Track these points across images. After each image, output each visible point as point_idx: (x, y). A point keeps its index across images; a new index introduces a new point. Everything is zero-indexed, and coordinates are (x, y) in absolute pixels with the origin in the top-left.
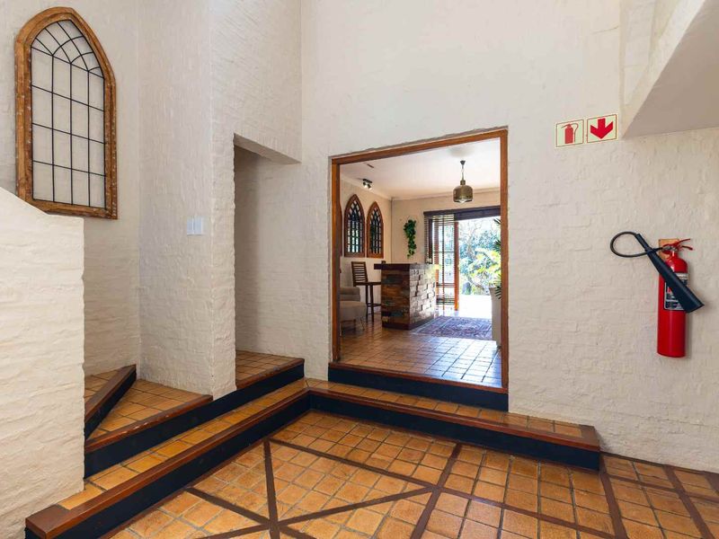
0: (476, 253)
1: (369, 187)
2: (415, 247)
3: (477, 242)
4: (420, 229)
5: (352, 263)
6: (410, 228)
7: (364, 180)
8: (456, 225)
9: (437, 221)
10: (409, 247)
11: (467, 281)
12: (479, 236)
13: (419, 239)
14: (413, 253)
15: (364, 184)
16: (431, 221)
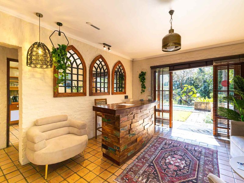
0: (184, 87)
1: (109, 49)
2: (145, 88)
3: (184, 82)
4: (148, 77)
5: (95, 100)
6: (142, 76)
7: (104, 44)
8: (171, 74)
9: (159, 72)
10: (142, 87)
11: (180, 99)
12: (186, 79)
13: (148, 83)
14: (144, 91)
15: (104, 47)
16: (155, 72)
